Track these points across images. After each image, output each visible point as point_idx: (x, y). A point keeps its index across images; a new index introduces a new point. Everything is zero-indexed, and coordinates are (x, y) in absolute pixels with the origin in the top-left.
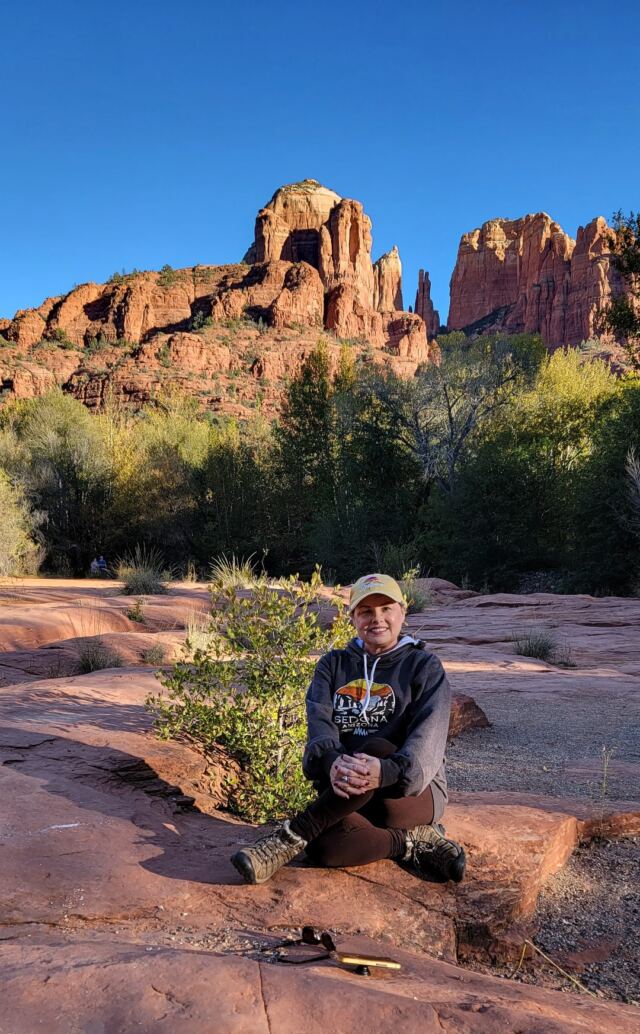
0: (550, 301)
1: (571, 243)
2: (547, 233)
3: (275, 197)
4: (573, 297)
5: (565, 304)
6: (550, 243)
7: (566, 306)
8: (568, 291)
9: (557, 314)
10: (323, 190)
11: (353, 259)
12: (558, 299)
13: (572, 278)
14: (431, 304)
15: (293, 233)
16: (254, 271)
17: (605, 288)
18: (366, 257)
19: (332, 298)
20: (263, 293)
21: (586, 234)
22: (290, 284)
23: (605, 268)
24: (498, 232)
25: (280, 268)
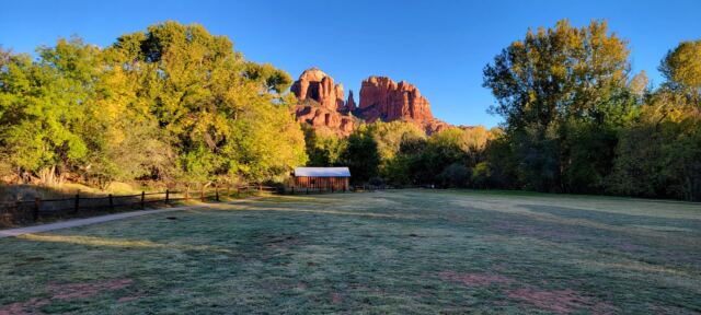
0: (390, 103)
3: (304, 73)
4: (397, 103)
5: (395, 105)
9: (393, 107)
10: (320, 72)
11: (329, 93)
12: (393, 103)
13: (397, 97)
14: (353, 101)
15: (310, 83)
16: (306, 108)
17: (407, 101)
18: (333, 91)
19: (327, 116)
20: (310, 117)
21: (400, 85)
22: (317, 114)
23: (406, 95)
24: (374, 81)
25: (314, 110)
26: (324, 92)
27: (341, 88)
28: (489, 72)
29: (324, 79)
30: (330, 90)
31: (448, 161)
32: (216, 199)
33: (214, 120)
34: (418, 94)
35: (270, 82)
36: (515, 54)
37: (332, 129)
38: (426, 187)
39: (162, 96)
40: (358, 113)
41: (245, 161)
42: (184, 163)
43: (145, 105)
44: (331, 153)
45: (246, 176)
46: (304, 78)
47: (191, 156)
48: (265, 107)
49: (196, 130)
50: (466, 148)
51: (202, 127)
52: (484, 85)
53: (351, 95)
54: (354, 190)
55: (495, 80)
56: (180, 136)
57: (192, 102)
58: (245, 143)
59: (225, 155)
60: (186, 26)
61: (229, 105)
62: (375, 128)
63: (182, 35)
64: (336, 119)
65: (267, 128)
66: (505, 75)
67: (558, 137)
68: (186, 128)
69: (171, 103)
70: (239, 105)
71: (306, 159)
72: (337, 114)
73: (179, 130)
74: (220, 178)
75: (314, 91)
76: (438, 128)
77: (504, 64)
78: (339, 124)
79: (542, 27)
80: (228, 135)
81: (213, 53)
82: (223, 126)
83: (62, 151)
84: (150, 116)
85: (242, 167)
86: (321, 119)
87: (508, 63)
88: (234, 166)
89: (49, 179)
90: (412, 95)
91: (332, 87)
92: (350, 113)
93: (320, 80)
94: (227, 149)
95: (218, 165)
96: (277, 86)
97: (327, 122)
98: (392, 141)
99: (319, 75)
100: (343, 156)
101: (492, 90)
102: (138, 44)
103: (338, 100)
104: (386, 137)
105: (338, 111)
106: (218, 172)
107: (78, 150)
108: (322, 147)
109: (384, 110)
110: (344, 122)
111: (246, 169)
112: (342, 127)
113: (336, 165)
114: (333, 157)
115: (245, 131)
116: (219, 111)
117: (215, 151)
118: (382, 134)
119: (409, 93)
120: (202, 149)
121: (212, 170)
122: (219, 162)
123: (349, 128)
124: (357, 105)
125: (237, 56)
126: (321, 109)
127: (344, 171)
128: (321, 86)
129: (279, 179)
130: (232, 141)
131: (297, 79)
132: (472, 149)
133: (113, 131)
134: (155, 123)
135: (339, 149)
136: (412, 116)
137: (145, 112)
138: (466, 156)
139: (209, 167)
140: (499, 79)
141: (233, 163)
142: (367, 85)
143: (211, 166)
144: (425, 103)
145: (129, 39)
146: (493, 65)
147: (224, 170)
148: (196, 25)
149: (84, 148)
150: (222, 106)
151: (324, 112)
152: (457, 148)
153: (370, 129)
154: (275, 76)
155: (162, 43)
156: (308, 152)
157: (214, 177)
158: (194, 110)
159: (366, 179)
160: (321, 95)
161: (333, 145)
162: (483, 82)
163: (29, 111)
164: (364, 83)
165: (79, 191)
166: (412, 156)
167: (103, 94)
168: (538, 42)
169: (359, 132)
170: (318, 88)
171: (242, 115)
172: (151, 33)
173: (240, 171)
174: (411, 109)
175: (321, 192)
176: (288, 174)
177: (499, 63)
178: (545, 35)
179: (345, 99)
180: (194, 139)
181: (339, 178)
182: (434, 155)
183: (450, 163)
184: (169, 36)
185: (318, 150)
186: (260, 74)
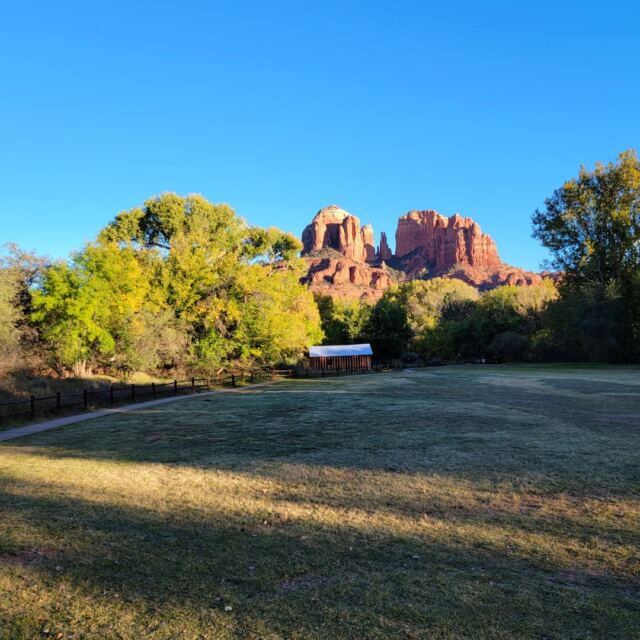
0: (439, 246)
1: (446, 223)
2: (435, 219)
3: (319, 213)
4: (448, 246)
5: (446, 248)
6: (438, 222)
7: (446, 249)
8: (446, 243)
9: (443, 252)
10: (339, 210)
11: (354, 238)
12: (442, 246)
13: (448, 237)
14: (387, 246)
15: (327, 226)
16: (323, 261)
17: (462, 242)
18: (359, 236)
19: (352, 270)
20: (329, 272)
21: (452, 220)
22: (338, 269)
23: (461, 234)
24: (415, 216)
25: (334, 263)
26: (346, 237)
27: (369, 230)
28: (539, 219)
29: (345, 220)
30: (354, 234)
31: (501, 328)
32: (233, 385)
33: (226, 306)
34: (478, 231)
35: (277, 247)
36: (568, 196)
37: (359, 287)
38: (473, 363)
39: (174, 284)
40: (395, 262)
41: (256, 345)
42: (198, 349)
43: (160, 295)
44: (351, 327)
45: (258, 360)
46: (320, 220)
47: (204, 343)
48: (274, 289)
49: (208, 317)
50: (523, 311)
51: (214, 315)
52: (534, 236)
53: (384, 238)
54: (377, 371)
55: (546, 229)
56: (194, 323)
57: (202, 288)
58: (257, 326)
59: (237, 340)
60: (184, 197)
61: (239, 290)
62: (411, 288)
63: (181, 209)
64: (365, 273)
65: (276, 309)
66: (557, 223)
67: (619, 296)
68: (198, 316)
69: (183, 290)
70: (248, 288)
71: (322, 335)
72: (366, 266)
73: (193, 318)
74: (233, 363)
75: (333, 237)
76: (509, 276)
77: (558, 208)
78: (370, 279)
79: (599, 163)
80: (239, 319)
81: (214, 225)
82: (234, 312)
83: (94, 345)
84: (165, 306)
85: (254, 352)
86: (345, 274)
87: (561, 207)
88: (246, 351)
89: (83, 372)
90: (469, 233)
91: (358, 230)
92: (383, 264)
93: (341, 222)
94: (239, 334)
95: (230, 349)
96: (285, 253)
97: (352, 278)
98: (434, 304)
99: (339, 215)
100: (365, 329)
101: (541, 242)
102: (136, 222)
103: (368, 247)
104: (425, 300)
105: (366, 262)
106: (230, 357)
107: (108, 344)
108: (341, 318)
109: (432, 256)
110: (376, 277)
111: (258, 353)
112: (373, 283)
113: (358, 341)
114: (354, 331)
115: (255, 314)
116: (229, 297)
117: (226, 336)
118: (420, 296)
119: (466, 231)
120: (213, 335)
121: (225, 355)
122: (231, 347)
123: (382, 283)
124: (393, 253)
125: (239, 222)
126: (344, 262)
127: (364, 348)
128: (342, 228)
129: (292, 361)
130: (243, 325)
131: (310, 222)
132: (531, 311)
133: (136, 323)
134: (170, 314)
135: (361, 322)
136: (471, 262)
137: (161, 303)
138: (523, 321)
139: (223, 353)
140: (552, 228)
141: (244, 347)
142: (406, 223)
143: (223, 351)
144: (488, 243)
145: (127, 217)
146: (544, 210)
147: (236, 355)
148: (194, 195)
149: (112, 341)
150: (231, 291)
151: (348, 264)
152: (512, 312)
153: (404, 290)
154: (281, 241)
155: (162, 220)
156: (323, 327)
157: (226, 363)
158: (204, 296)
159: (397, 356)
160: (343, 242)
161: (354, 318)
162: (532, 232)
163: (70, 312)
164: (401, 221)
165: (110, 381)
166: (458, 324)
167: (125, 290)
168: (596, 182)
169: (390, 295)
170: (338, 232)
171: (251, 298)
172: (148, 209)
173: (252, 355)
174: (468, 252)
175: (338, 373)
176: (302, 355)
177: (551, 208)
178: (604, 171)
179: (376, 244)
180: (207, 326)
181: (360, 357)
182: (484, 320)
183: (503, 331)
184: (168, 211)
185: (337, 322)
186: (264, 239)
